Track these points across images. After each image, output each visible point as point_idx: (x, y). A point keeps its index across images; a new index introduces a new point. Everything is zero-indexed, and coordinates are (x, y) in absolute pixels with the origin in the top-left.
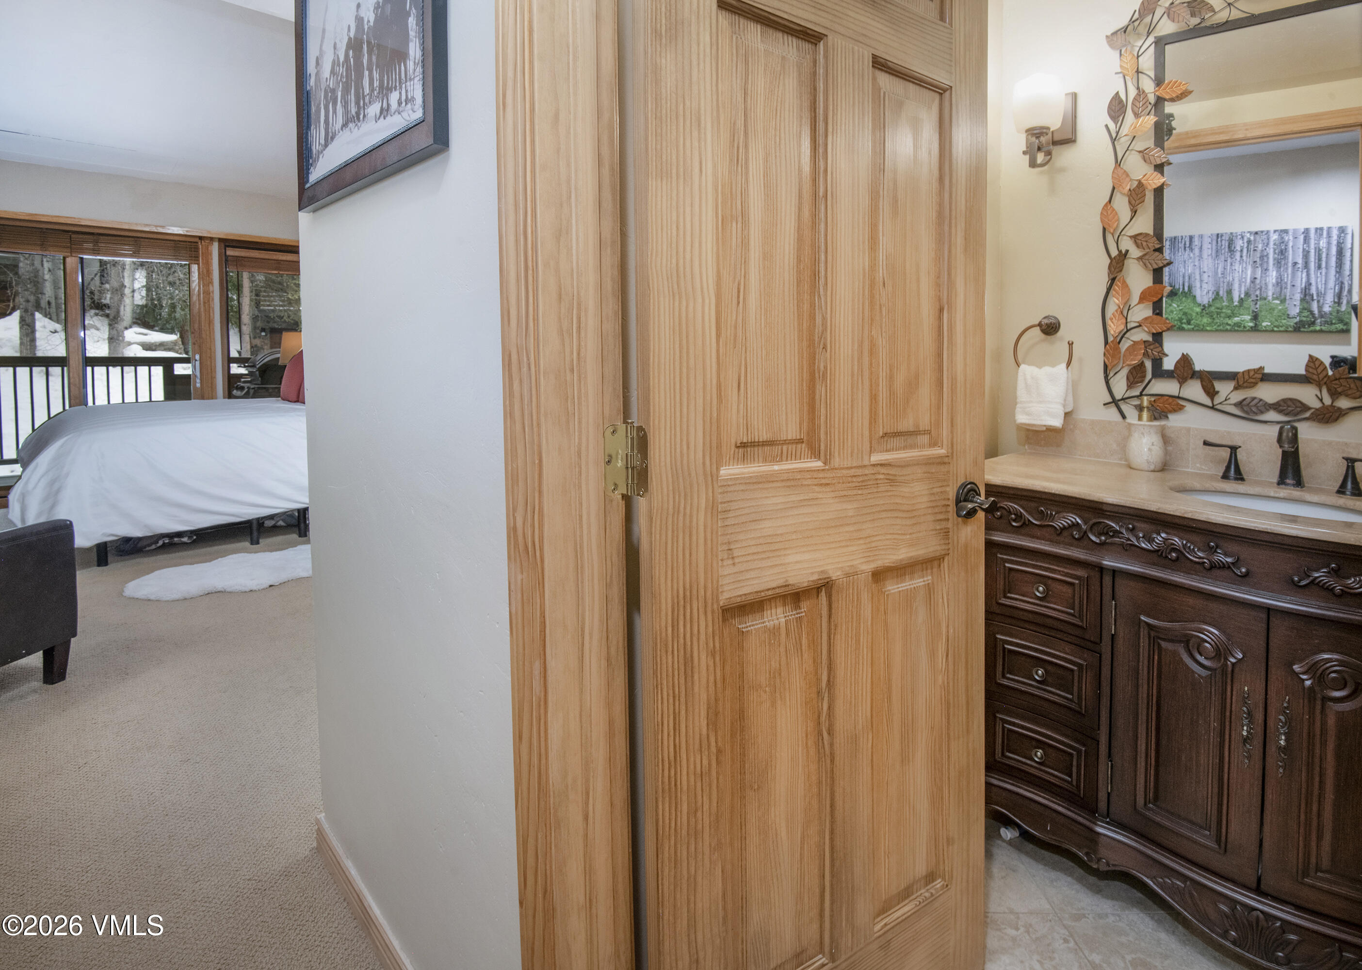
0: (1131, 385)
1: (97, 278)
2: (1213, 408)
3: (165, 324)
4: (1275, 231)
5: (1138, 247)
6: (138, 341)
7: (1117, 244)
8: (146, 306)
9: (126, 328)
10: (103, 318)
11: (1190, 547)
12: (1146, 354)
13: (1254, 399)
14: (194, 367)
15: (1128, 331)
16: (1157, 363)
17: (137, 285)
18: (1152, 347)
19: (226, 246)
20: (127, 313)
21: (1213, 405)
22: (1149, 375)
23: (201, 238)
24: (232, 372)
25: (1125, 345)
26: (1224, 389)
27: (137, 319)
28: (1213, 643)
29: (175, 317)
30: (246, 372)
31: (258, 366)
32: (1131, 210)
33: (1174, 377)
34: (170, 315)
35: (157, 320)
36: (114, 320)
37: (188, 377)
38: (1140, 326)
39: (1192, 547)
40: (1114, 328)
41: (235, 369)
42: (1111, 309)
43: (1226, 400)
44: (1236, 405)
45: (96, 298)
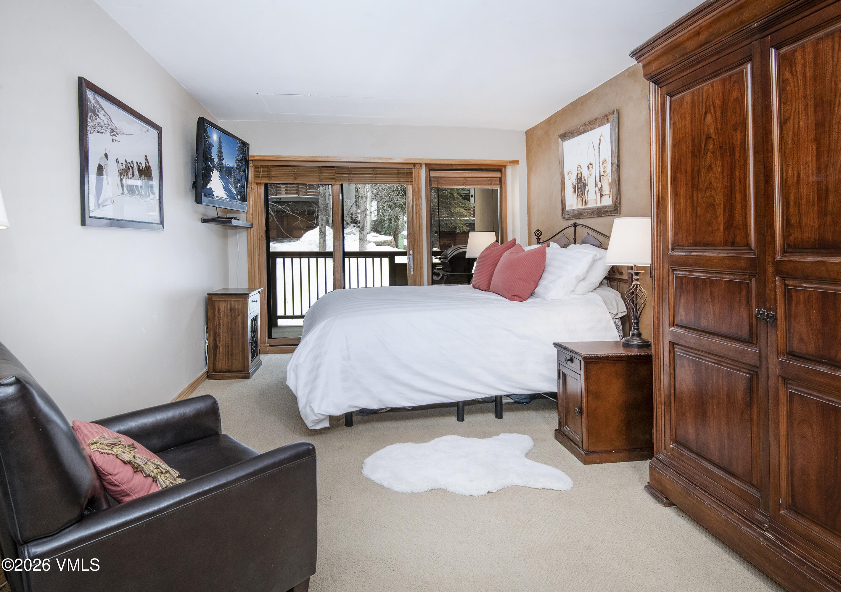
1: (354, 206)
3: (386, 231)
6: (373, 240)
8: (377, 220)
9: (368, 233)
10: (357, 228)
14: (409, 259)
17: (373, 210)
19: (431, 170)
20: (368, 225)
23: (414, 164)
24: (433, 262)
27: (373, 228)
29: (391, 226)
30: (440, 262)
31: (449, 259)
34: (388, 225)
35: (382, 228)
36: (362, 229)
37: (404, 266)
41: (436, 261)
45: (354, 216)
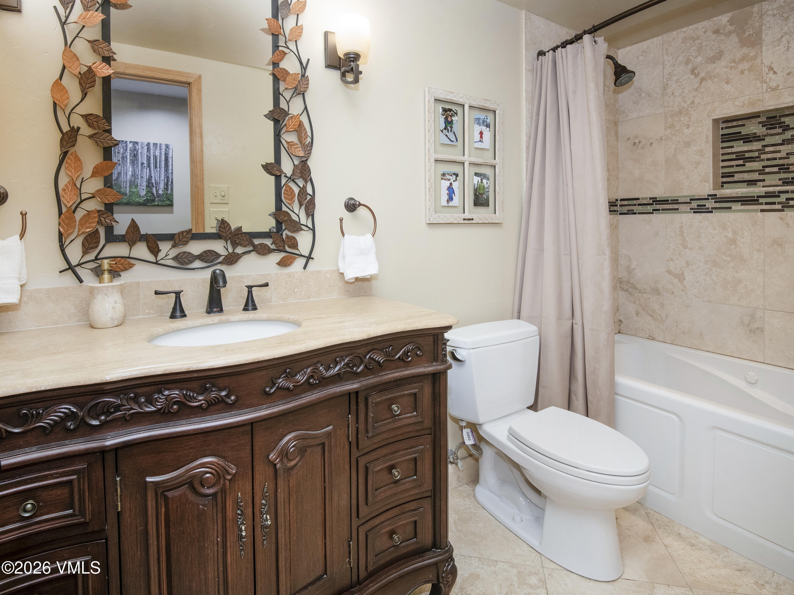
0: (86, 250)
2: (156, 263)
4: (130, 142)
5: (89, 126)
7: (69, 120)
11: (190, 394)
12: (99, 223)
13: (185, 252)
15: (82, 201)
16: (109, 230)
18: (105, 216)
21: (157, 261)
22: (102, 241)
25: (79, 214)
26: (165, 247)
28: (213, 471)
32: (82, 92)
33: (125, 241)
38: (93, 197)
39: (191, 394)
40: (68, 201)
42: (63, 181)
43: (166, 256)
44: (173, 259)
